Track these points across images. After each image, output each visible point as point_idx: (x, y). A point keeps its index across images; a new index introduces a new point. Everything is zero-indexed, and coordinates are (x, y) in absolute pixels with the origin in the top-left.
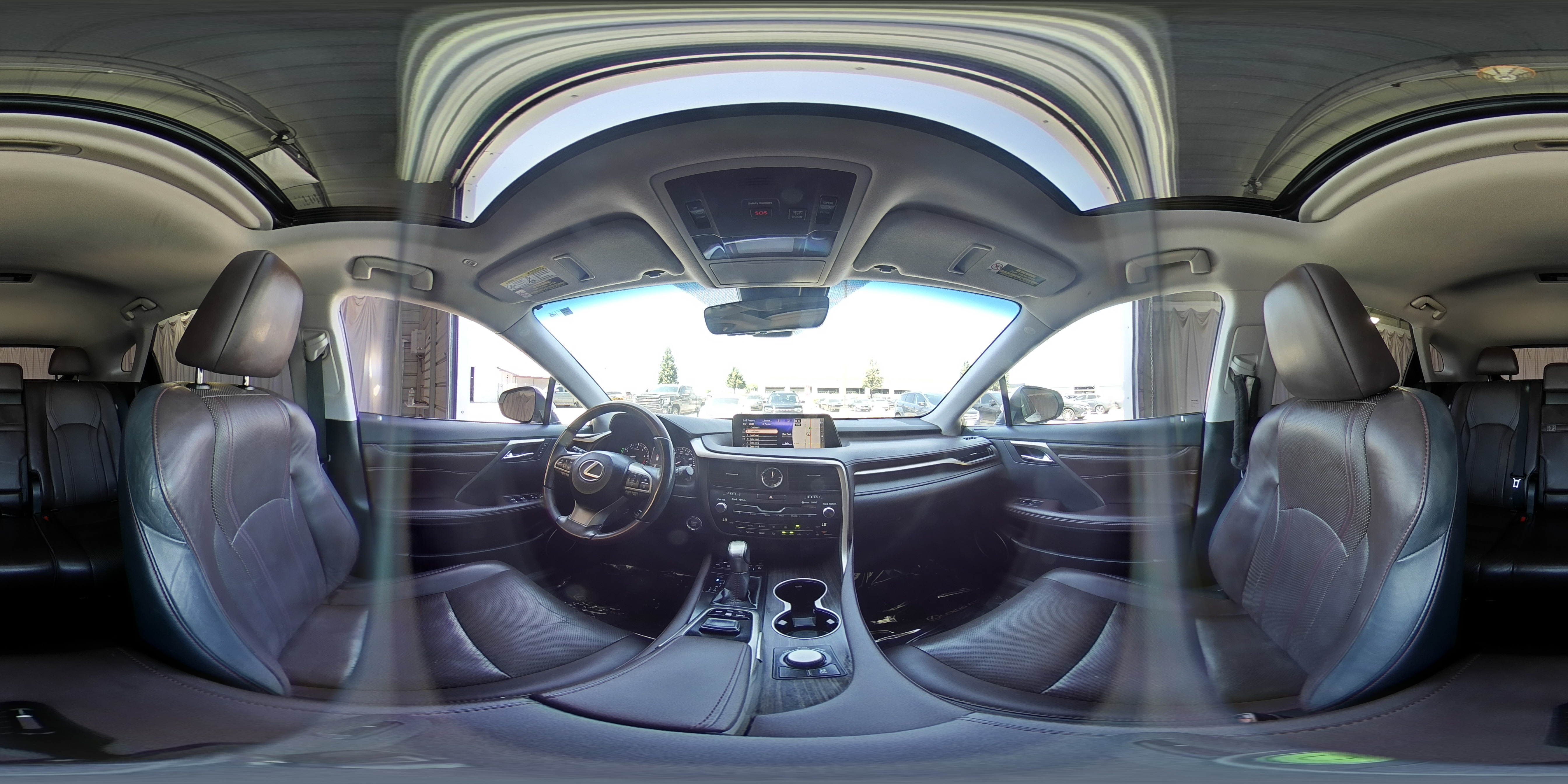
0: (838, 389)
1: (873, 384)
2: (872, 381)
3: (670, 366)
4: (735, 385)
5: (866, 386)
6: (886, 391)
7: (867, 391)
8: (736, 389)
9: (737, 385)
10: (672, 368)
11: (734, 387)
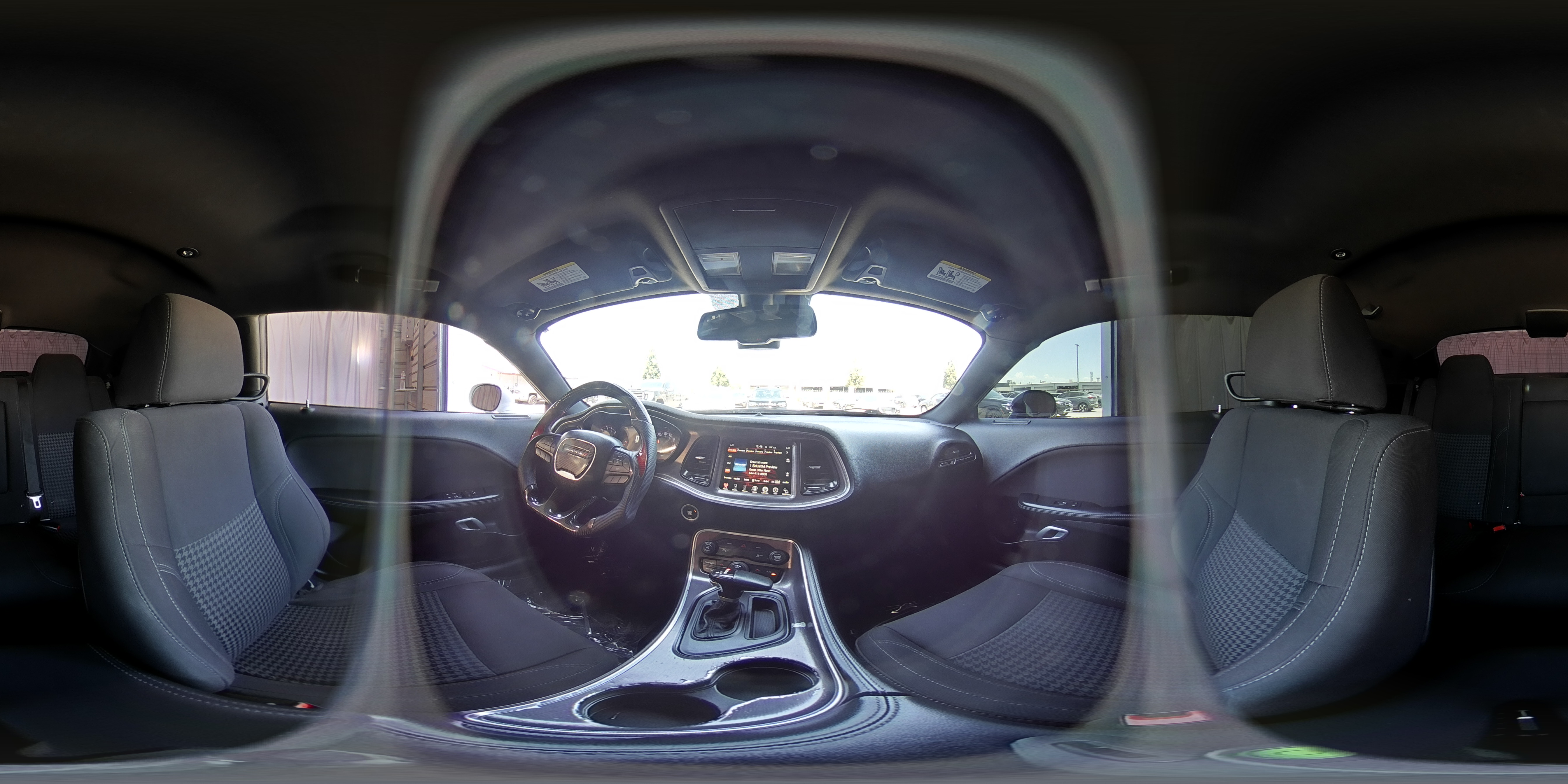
0: (821, 388)
1: (857, 383)
2: (855, 380)
3: (654, 364)
4: (719, 383)
5: (849, 385)
6: (870, 390)
7: (852, 388)
8: (720, 386)
9: (721, 383)
10: (655, 366)
11: (718, 386)
